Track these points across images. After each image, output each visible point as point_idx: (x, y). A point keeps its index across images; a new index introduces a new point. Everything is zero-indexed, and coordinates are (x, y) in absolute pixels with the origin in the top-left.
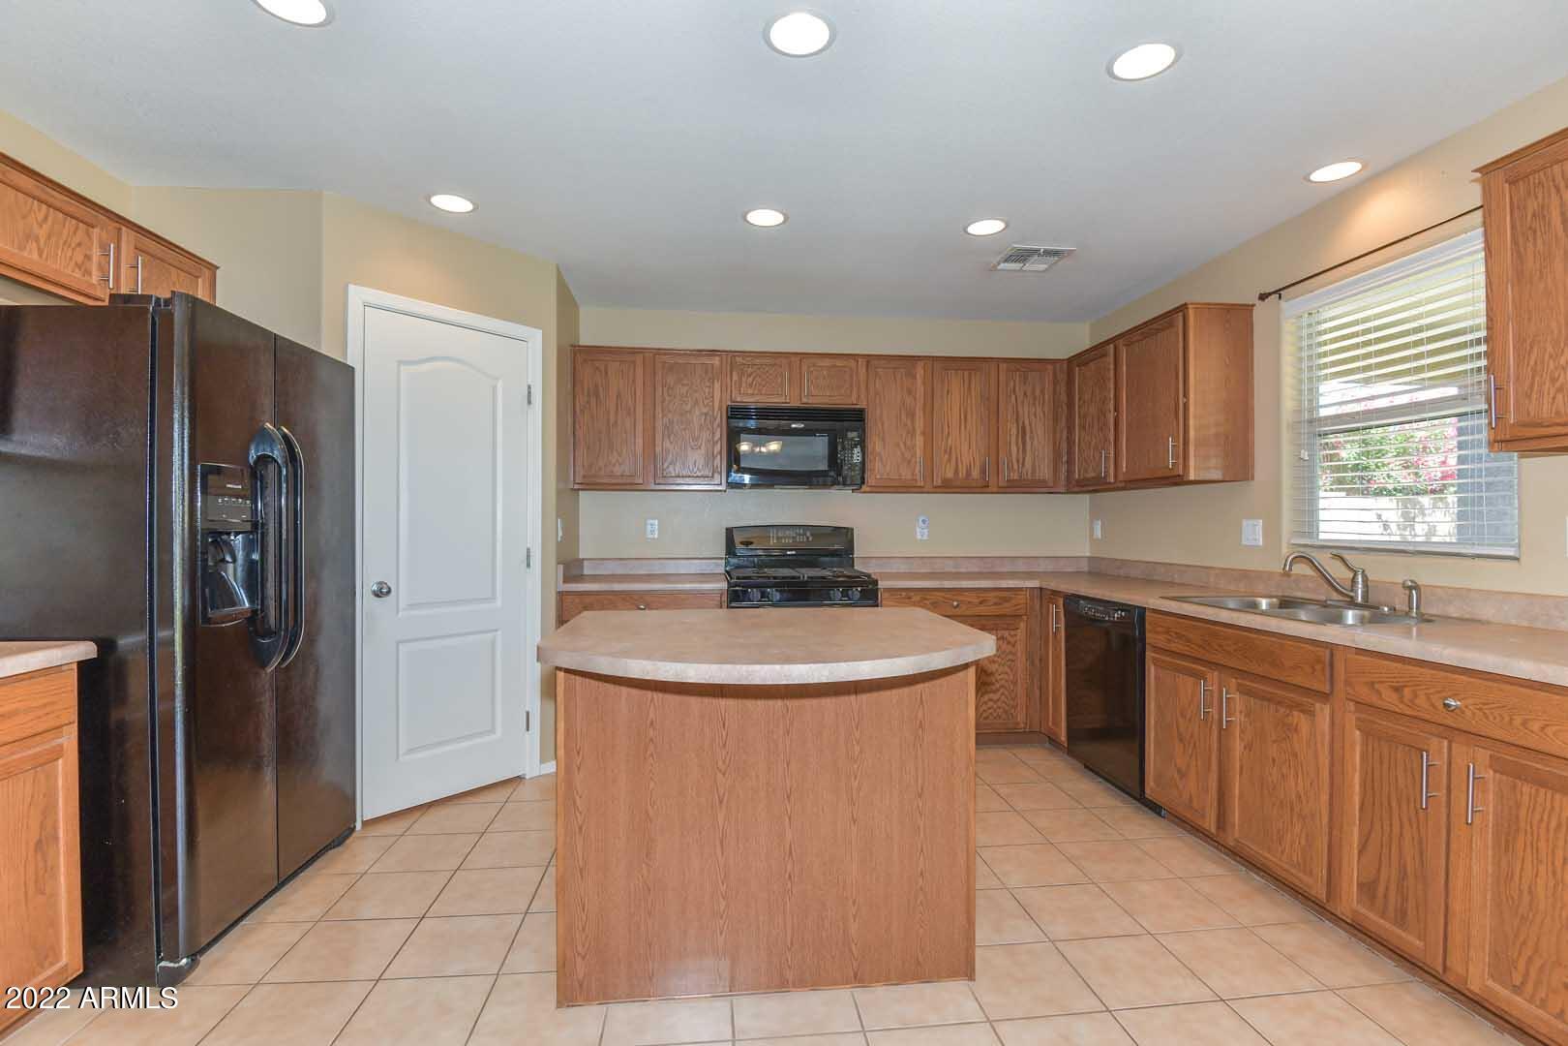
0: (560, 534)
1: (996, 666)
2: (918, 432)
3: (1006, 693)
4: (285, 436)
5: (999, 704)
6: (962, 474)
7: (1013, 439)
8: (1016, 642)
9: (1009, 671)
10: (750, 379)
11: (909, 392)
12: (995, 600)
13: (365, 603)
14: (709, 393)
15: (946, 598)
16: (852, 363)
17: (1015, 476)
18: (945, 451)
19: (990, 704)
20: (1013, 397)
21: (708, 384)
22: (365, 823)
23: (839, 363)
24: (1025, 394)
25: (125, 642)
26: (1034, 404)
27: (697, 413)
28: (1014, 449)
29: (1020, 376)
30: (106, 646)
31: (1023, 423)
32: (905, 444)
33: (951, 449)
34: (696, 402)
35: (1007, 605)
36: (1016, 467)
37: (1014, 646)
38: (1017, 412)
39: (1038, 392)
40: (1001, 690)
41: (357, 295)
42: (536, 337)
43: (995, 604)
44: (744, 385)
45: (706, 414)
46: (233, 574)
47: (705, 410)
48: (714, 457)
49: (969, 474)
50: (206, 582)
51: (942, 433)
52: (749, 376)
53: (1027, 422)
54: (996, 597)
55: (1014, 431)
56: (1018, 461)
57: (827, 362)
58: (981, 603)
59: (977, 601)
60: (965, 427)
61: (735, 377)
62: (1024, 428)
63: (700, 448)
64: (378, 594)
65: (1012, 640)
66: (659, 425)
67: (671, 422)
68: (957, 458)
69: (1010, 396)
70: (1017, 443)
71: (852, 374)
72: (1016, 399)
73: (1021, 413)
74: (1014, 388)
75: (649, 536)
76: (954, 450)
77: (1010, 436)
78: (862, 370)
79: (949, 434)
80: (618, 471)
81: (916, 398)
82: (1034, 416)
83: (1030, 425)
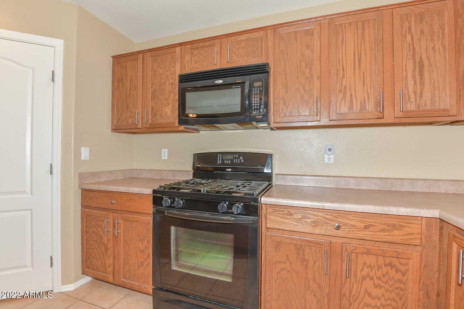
2: (315, 78)
6: (357, 108)
7: (410, 74)
8: (407, 271)
10: (196, 58)
11: (308, 47)
12: (382, 227)
14: (174, 71)
15: (328, 219)
17: (411, 107)
18: (340, 91)
20: (409, 37)
21: (173, 66)
23: (252, 36)
24: (422, 32)
27: (168, 84)
28: (411, 82)
31: (421, 58)
32: (304, 88)
33: (345, 87)
34: (167, 78)
35: (396, 232)
36: (412, 98)
37: (404, 274)
38: (414, 48)
39: (436, 28)
42: (59, 43)
43: (382, 230)
44: (193, 62)
45: (172, 84)
47: (171, 81)
49: (363, 108)
51: (337, 74)
52: (196, 56)
53: (424, 58)
55: (410, 66)
56: (415, 93)
57: (245, 37)
58: (366, 228)
59: (362, 225)
60: (359, 68)
61: (188, 58)
63: (169, 104)
65: (403, 268)
66: (150, 93)
67: (155, 90)
69: (405, 37)
70: (414, 77)
71: (262, 43)
72: (412, 37)
73: (417, 50)
74: (410, 28)
75: (163, 158)
76: (348, 88)
77: (406, 71)
78: (270, 37)
79: (344, 75)
80: (130, 121)
81: (312, 51)
82: (433, 49)
83: (428, 58)
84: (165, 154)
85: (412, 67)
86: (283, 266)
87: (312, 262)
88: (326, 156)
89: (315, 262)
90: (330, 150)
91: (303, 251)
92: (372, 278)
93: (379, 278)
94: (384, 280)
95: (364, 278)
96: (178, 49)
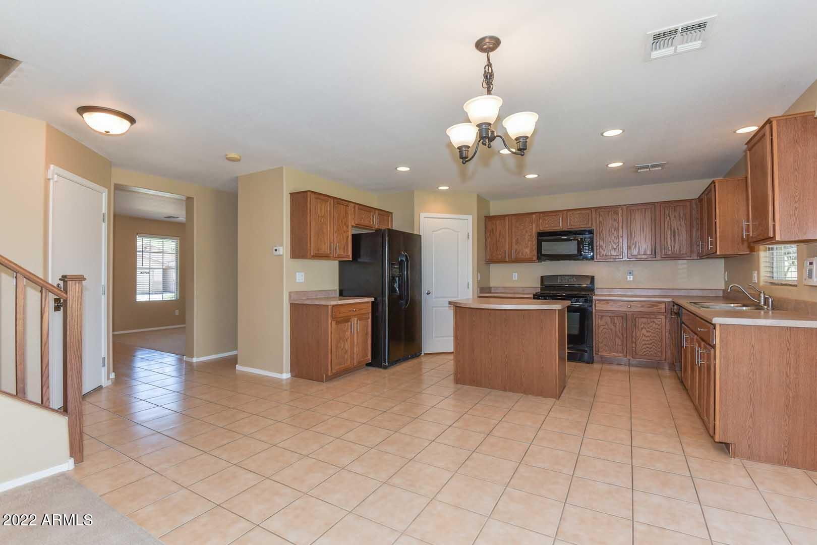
0: (479, 278)
1: (650, 333)
2: (620, 236)
3: (655, 345)
4: (406, 256)
5: (652, 349)
6: (642, 252)
7: (669, 236)
9: (657, 336)
11: (615, 220)
13: (424, 296)
14: (531, 228)
15: (626, 304)
16: (588, 211)
17: (670, 253)
19: (647, 349)
20: (668, 218)
21: (531, 226)
22: (425, 354)
23: (583, 212)
24: (675, 217)
25: (378, 299)
26: (680, 220)
27: (527, 235)
28: (669, 241)
29: (672, 208)
30: (376, 299)
31: (674, 229)
32: (613, 241)
33: (636, 242)
34: (526, 232)
35: (655, 308)
36: (670, 249)
37: (659, 325)
39: (682, 215)
40: (653, 344)
41: (422, 215)
42: (470, 217)
44: (544, 224)
45: (530, 236)
46: (396, 285)
47: (530, 234)
48: (533, 251)
49: (645, 252)
50: (392, 290)
51: (632, 236)
52: (546, 221)
53: (676, 229)
54: (650, 305)
56: (671, 246)
57: (579, 212)
58: (642, 307)
59: (640, 306)
60: (643, 233)
61: (541, 221)
62: (674, 232)
63: (528, 247)
64: (428, 294)
65: (658, 323)
66: (514, 240)
67: (518, 239)
68: (639, 247)
69: (667, 218)
70: (671, 238)
71: (588, 216)
72: (670, 219)
73: (672, 225)
74: (669, 214)
75: (514, 279)
76: (637, 243)
77: (667, 235)
78: (594, 213)
79: (635, 236)
80: (500, 257)
81: (618, 223)
82: (681, 225)
83: (678, 229)
84: (515, 276)
85: (670, 233)
86: (604, 327)
87: (618, 324)
88: (628, 277)
89: (619, 324)
90: (630, 273)
91: (614, 320)
92: (645, 329)
93: (649, 328)
94: (651, 328)
95: (642, 329)
96: (534, 216)
